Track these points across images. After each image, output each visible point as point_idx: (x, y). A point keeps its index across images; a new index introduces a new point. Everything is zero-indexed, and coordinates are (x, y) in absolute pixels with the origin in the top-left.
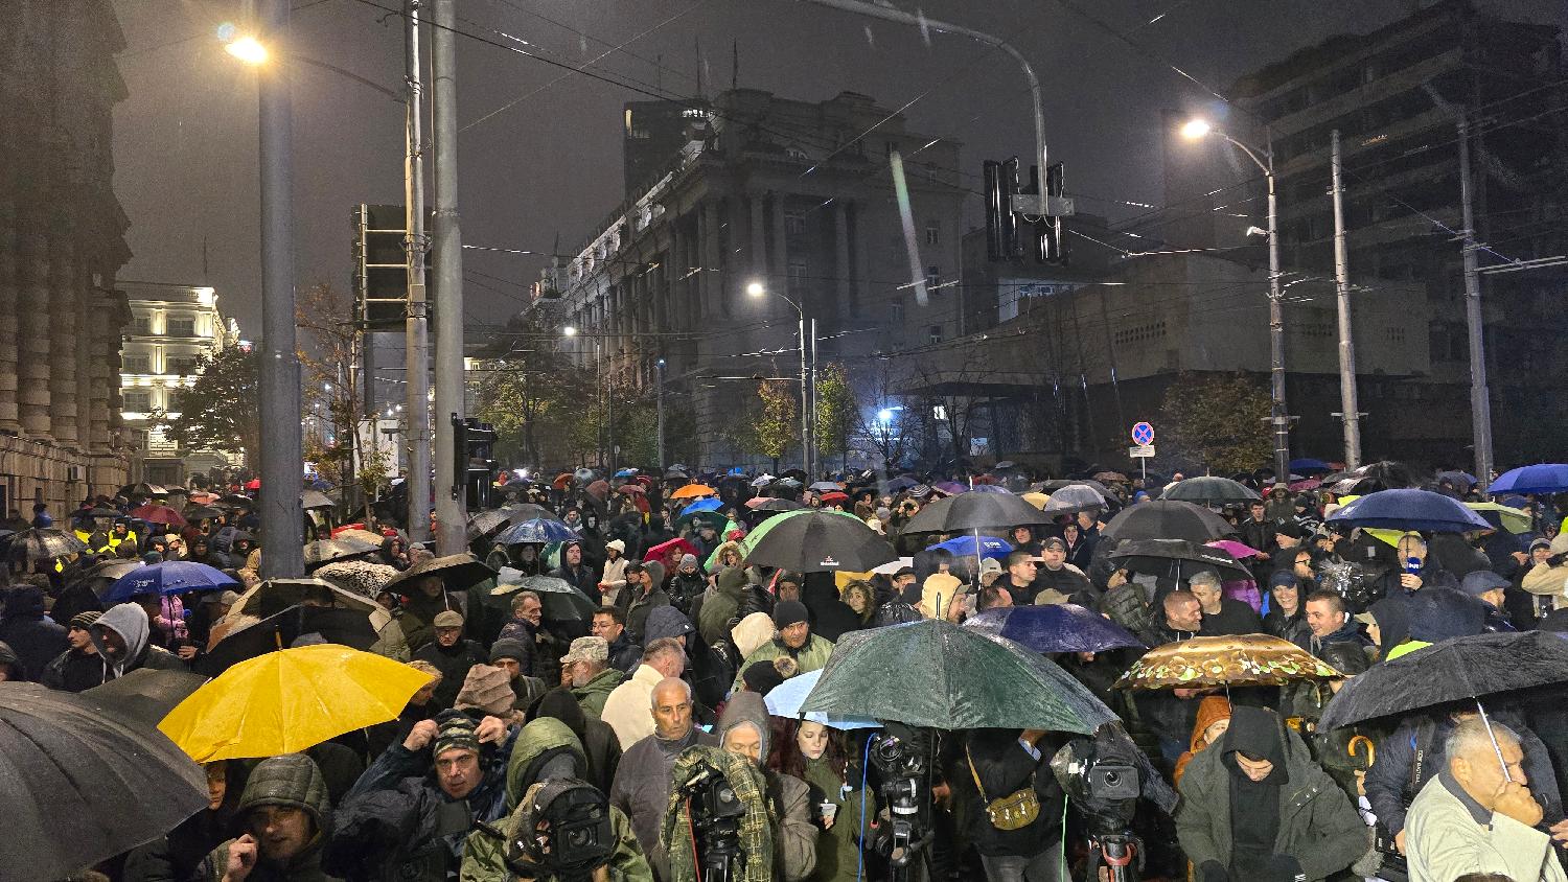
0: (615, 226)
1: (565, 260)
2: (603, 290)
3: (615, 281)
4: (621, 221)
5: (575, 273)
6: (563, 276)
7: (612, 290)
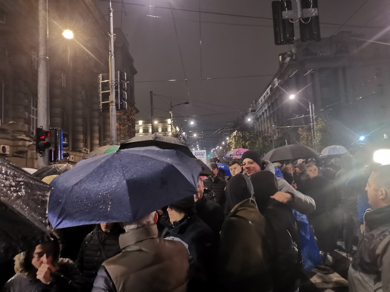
0: (269, 88)
1: (256, 101)
2: (266, 108)
3: (269, 105)
4: (270, 86)
5: (259, 104)
6: (256, 105)
7: (269, 107)
